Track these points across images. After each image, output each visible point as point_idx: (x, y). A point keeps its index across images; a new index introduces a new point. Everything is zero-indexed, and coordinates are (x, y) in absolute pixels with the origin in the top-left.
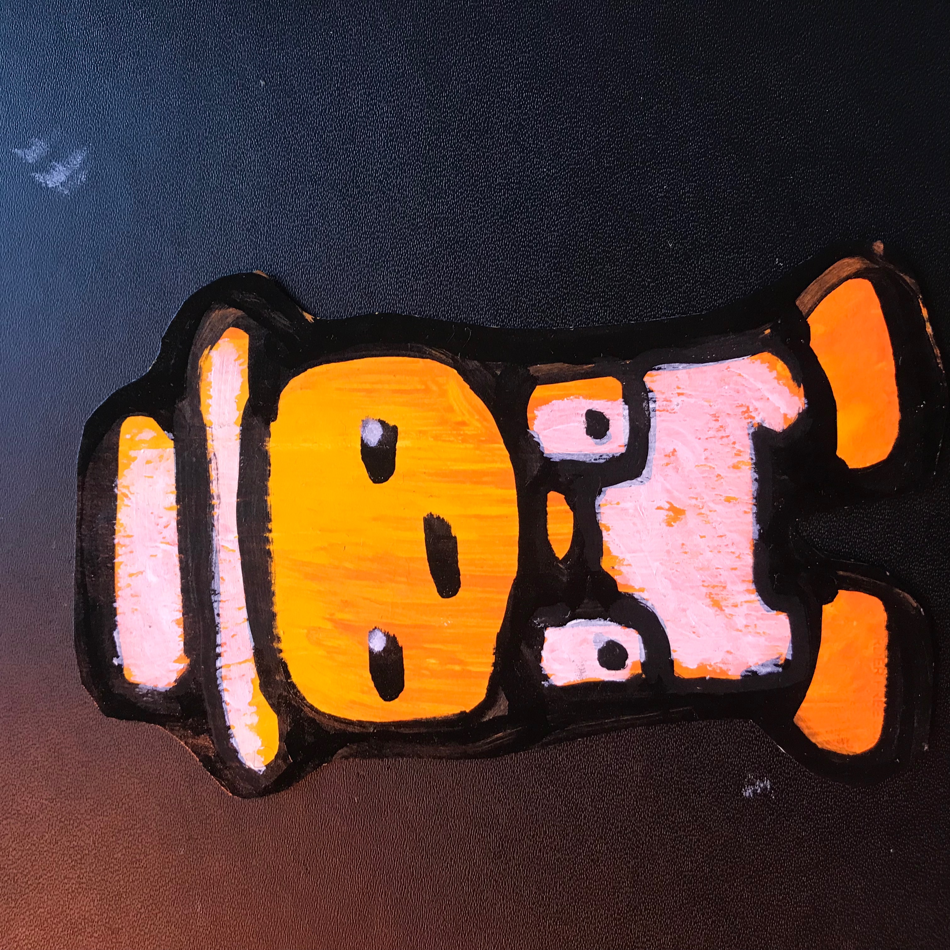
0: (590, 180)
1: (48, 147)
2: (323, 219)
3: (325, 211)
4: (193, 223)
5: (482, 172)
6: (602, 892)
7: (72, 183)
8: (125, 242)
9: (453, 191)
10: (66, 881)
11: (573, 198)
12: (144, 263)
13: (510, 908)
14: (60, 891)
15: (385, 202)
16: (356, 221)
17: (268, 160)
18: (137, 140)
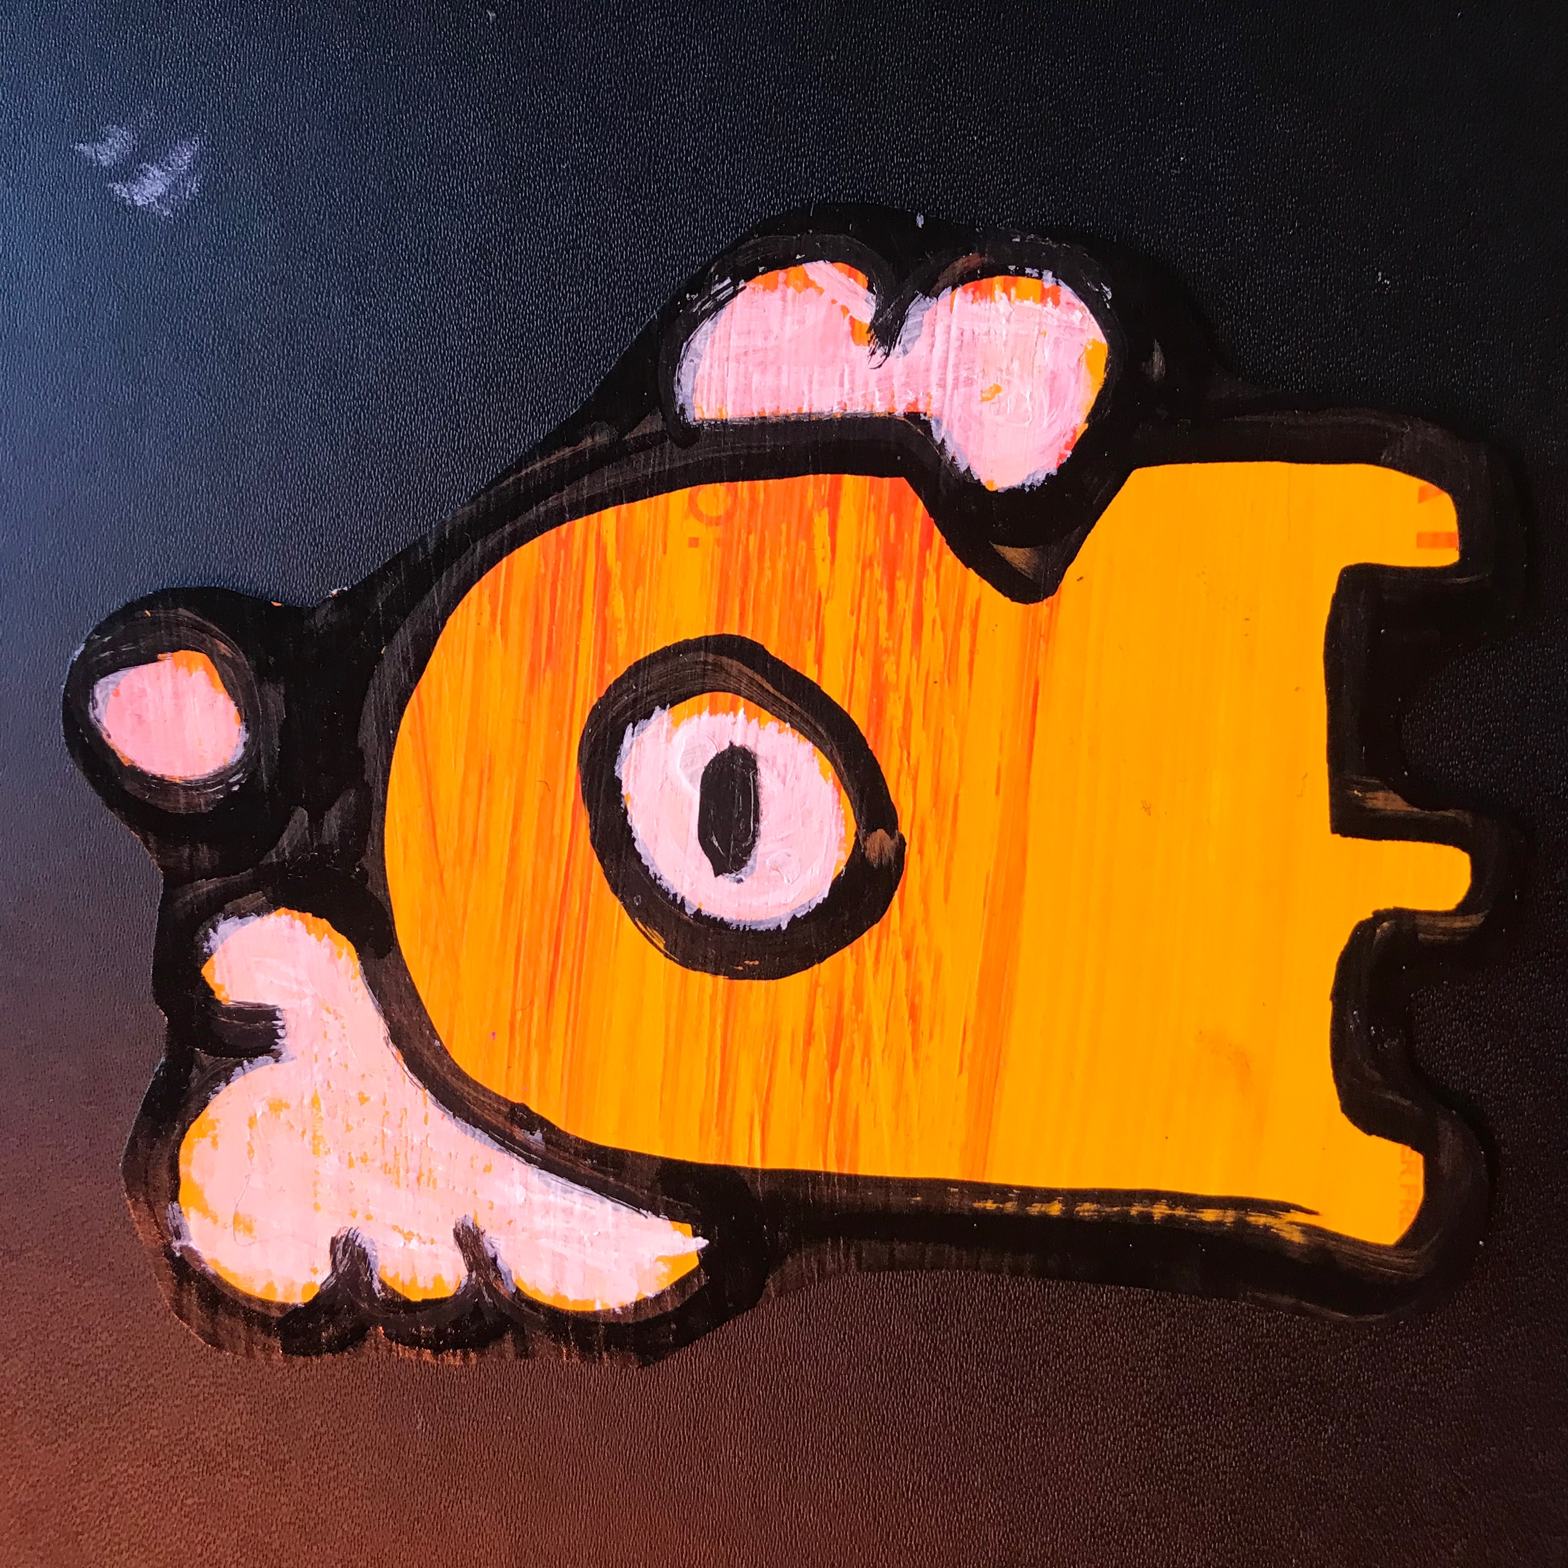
0: (1053, 152)
1: (134, 138)
2: (599, 238)
3: (603, 225)
4: (381, 254)
5: (867, 145)
6: (1113, 1377)
7: (176, 197)
8: (267, 293)
9: (820, 180)
10: (193, 1381)
11: (1025, 184)
12: (300, 325)
13: (955, 1408)
14: (184, 1399)
15: (704, 204)
16: (655, 239)
17: (504, 143)
18: (283, 121)
